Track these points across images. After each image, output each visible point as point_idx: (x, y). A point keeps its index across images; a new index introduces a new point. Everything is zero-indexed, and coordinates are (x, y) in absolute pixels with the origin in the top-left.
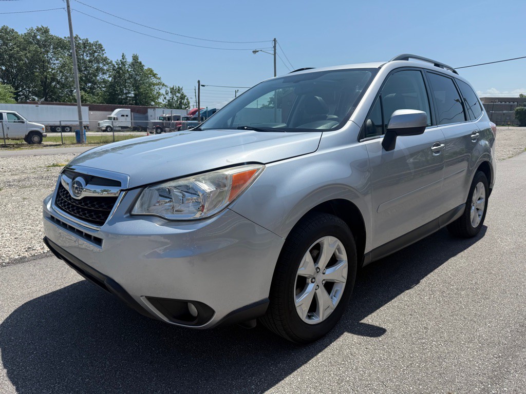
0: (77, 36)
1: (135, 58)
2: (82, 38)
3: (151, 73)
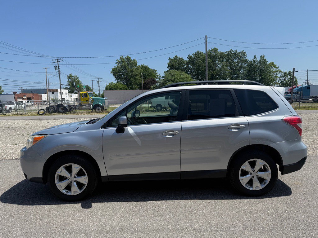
0: (231, 50)
1: (262, 57)
2: (234, 50)
3: (272, 65)
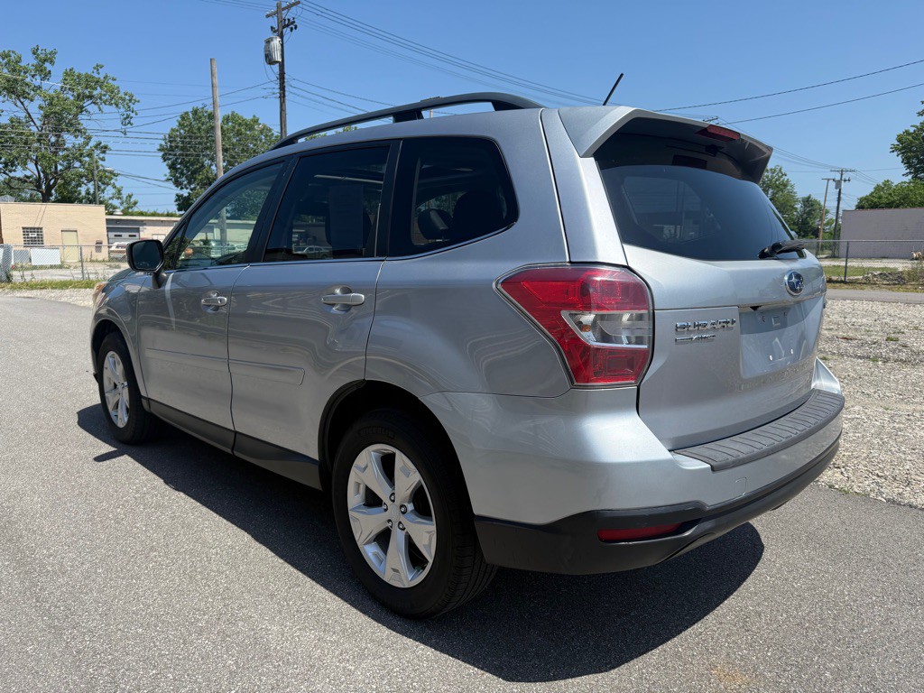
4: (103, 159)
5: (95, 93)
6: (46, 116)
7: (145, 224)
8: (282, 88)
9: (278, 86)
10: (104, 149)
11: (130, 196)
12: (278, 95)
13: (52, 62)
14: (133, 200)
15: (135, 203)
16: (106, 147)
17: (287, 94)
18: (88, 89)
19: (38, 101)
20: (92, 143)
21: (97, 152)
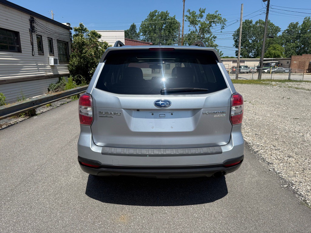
4: (215, 41)
5: (215, 20)
6: (200, 29)
7: (223, 61)
8: (268, 10)
9: (266, 9)
10: (215, 37)
11: (221, 52)
12: (266, 13)
13: (204, 12)
14: (222, 53)
15: (223, 54)
16: (216, 37)
17: (269, 12)
18: (213, 19)
19: (199, 25)
20: (212, 36)
21: (213, 39)
